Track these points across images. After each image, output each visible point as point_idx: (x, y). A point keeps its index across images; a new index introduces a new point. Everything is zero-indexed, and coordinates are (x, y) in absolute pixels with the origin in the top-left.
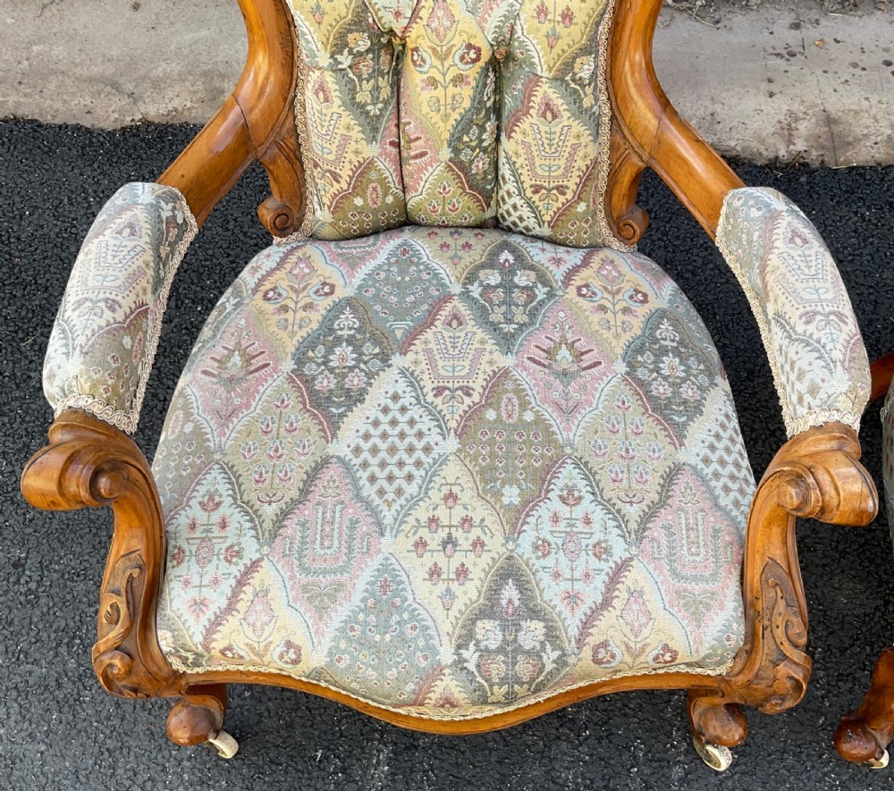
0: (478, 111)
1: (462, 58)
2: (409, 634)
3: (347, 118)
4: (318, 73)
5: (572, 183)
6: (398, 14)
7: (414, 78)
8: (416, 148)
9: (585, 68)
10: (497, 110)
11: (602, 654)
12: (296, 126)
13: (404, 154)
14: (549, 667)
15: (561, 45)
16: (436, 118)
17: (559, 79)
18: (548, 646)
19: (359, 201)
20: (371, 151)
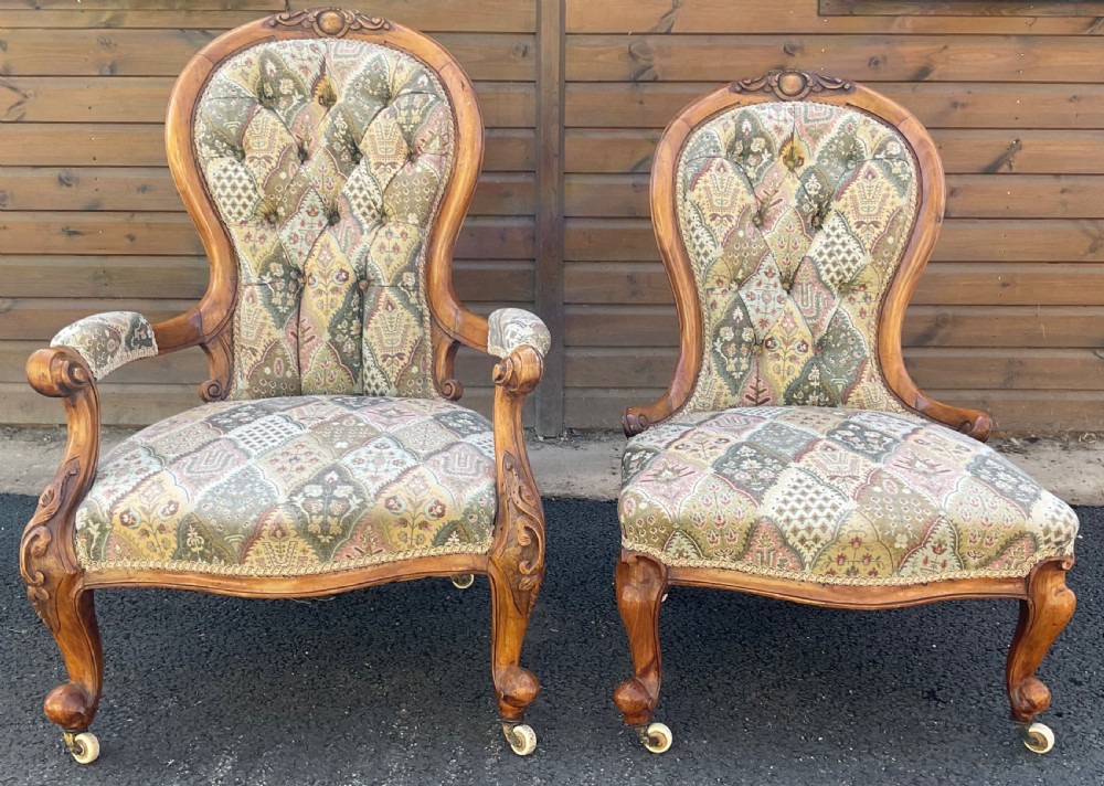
0: (348, 311)
1: (337, 277)
2: (257, 490)
3: (266, 312)
4: (250, 287)
5: (407, 351)
6: (300, 253)
7: (309, 292)
8: (308, 335)
9: (409, 279)
10: (360, 315)
11: (392, 502)
12: (232, 329)
13: (301, 342)
14: (354, 507)
15: (394, 264)
16: (321, 313)
17: (394, 286)
18: (354, 497)
19: (267, 371)
20: (279, 334)
